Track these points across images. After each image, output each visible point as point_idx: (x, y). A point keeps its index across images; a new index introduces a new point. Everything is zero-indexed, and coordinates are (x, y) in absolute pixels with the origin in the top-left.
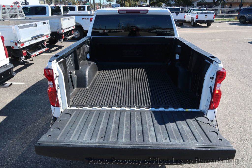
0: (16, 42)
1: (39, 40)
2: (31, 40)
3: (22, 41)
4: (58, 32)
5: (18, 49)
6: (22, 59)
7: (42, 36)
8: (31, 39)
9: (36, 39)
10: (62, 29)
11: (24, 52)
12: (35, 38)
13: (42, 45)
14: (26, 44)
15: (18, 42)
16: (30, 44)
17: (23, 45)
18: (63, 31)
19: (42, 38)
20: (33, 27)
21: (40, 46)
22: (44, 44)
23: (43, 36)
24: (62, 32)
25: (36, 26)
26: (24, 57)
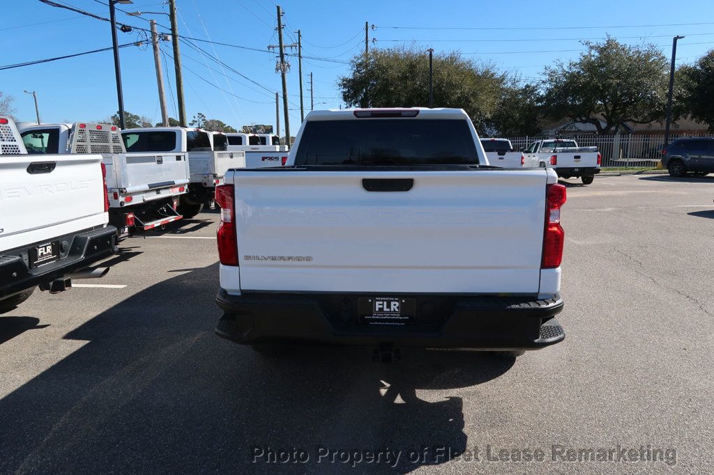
0: (117, 191)
1: (164, 194)
2: (146, 192)
3: (129, 190)
4: (205, 184)
5: (119, 206)
6: (123, 233)
7: (170, 185)
8: (147, 188)
9: (158, 191)
10: (215, 176)
11: (130, 216)
12: (156, 188)
13: (168, 208)
14: (137, 200)
15: (122, 192)
16: (144, 200)
17: (130, 199)
18: (218, 182)
19: (171, 190)
20: (155, 163)
21: (163, 210)
22: (172, 205)
23: (172, 187)
24: (215, 184)
25: (160, 162)
26: (126, 229)
